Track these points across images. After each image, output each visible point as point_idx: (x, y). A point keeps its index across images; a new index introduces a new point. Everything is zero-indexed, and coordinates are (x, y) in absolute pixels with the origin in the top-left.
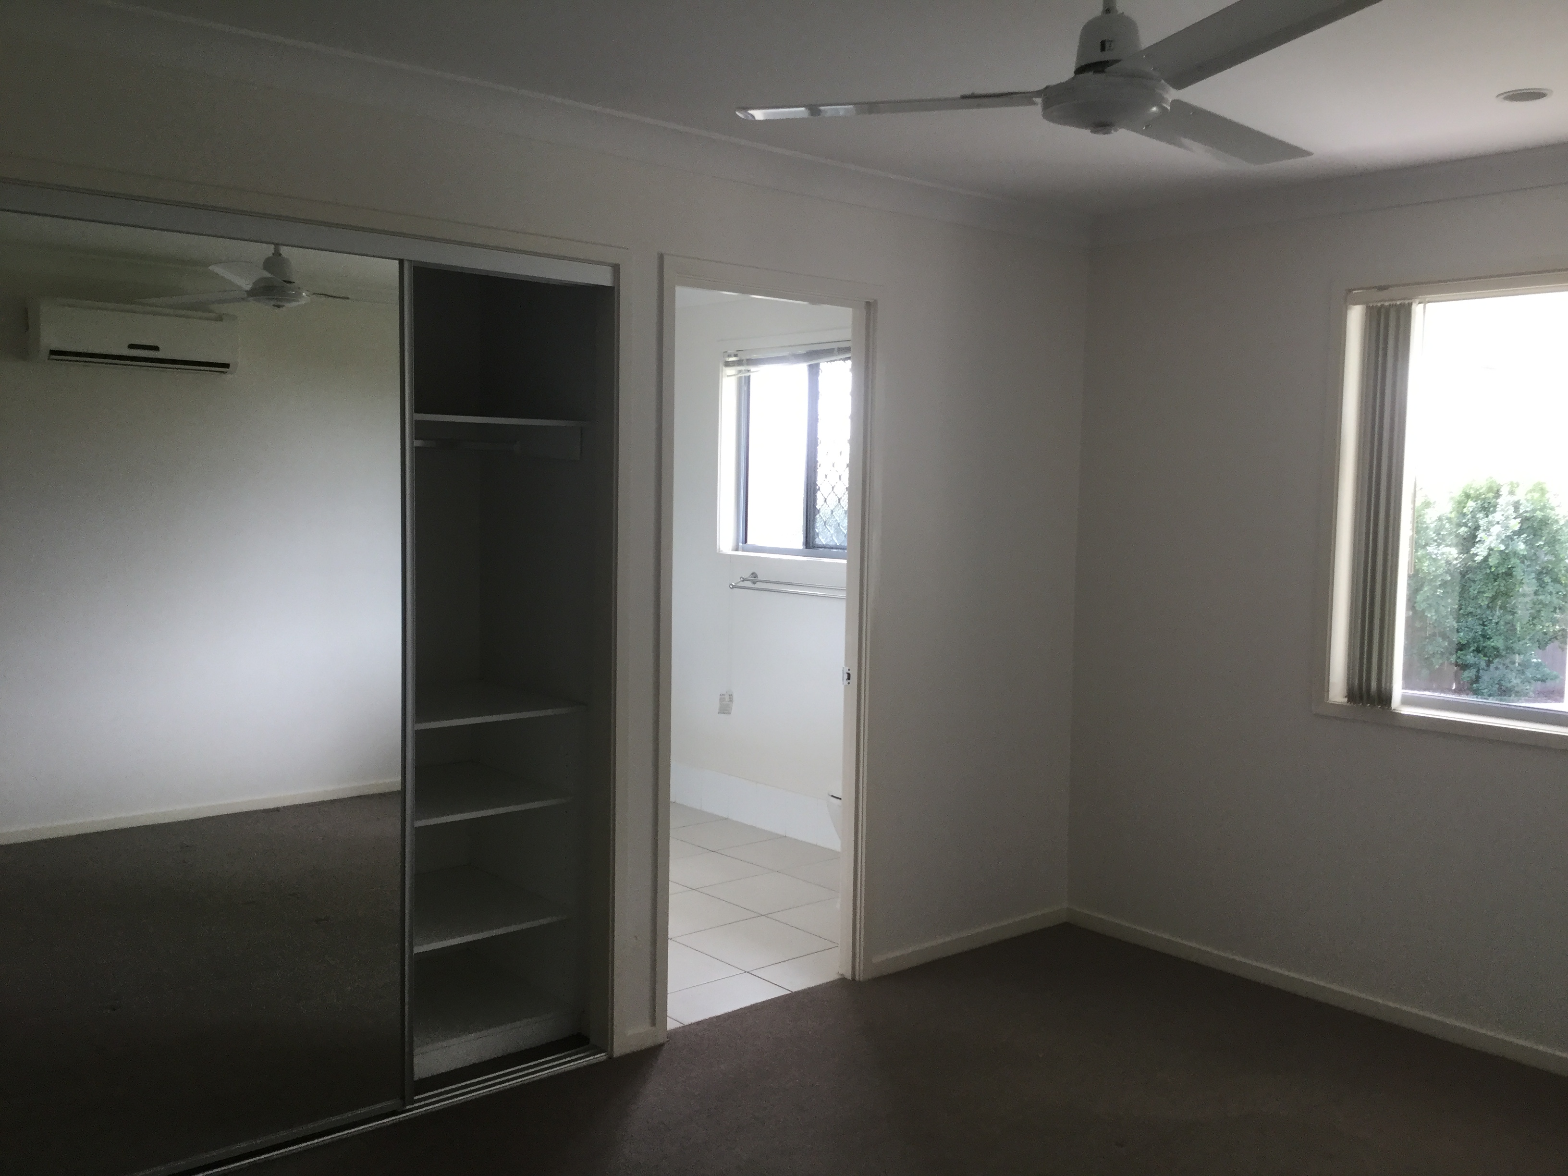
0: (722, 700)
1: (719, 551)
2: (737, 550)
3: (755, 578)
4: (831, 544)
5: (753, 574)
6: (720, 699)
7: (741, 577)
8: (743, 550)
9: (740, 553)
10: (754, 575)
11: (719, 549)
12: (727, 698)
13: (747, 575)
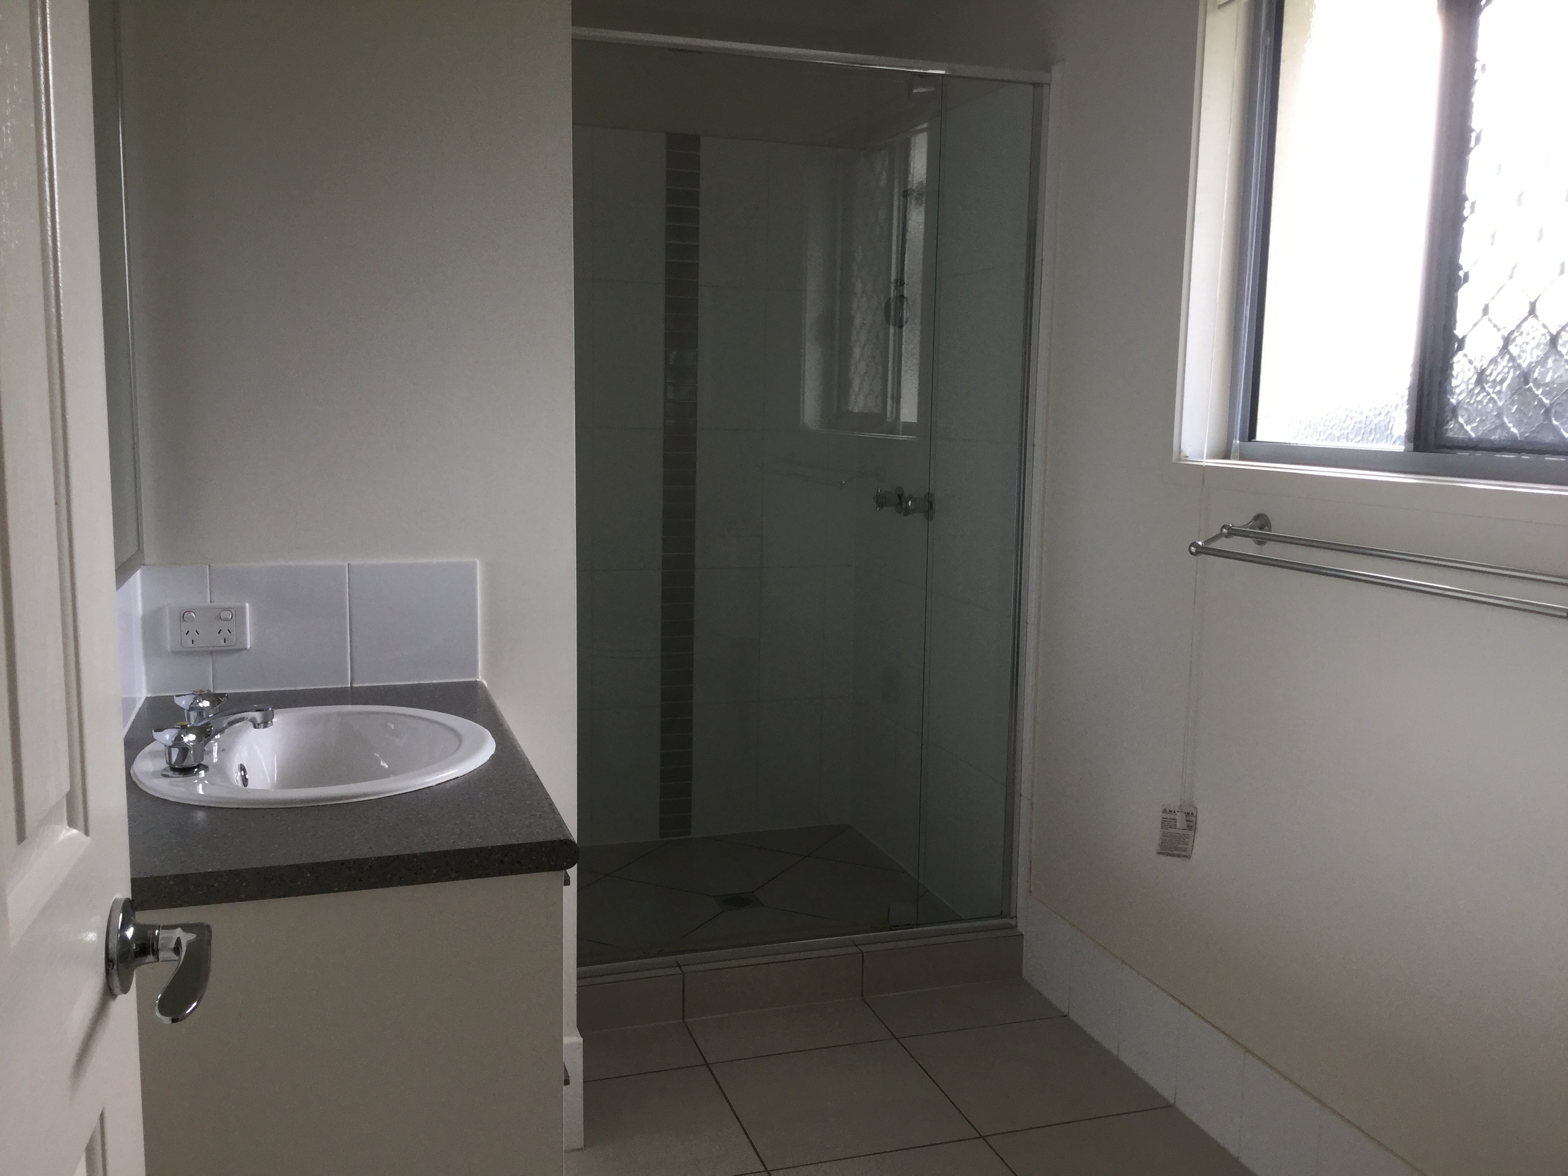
0: (1167, 823)
1: (1179, 459)
2: (1227, 456)
3: (1261, 529)
4: (1495, 437)
5: (1258, 517)
6: (1164, 820)
7: (1224, 527)
8: (1242, 458)
9: (1232, 463)
10: (1262, 521)
11: (1180, 451)
12: (1180, 818)
13: (1241, 519)
